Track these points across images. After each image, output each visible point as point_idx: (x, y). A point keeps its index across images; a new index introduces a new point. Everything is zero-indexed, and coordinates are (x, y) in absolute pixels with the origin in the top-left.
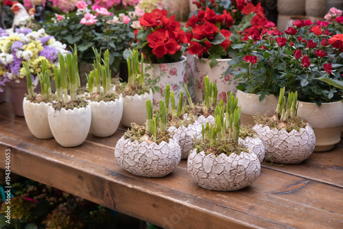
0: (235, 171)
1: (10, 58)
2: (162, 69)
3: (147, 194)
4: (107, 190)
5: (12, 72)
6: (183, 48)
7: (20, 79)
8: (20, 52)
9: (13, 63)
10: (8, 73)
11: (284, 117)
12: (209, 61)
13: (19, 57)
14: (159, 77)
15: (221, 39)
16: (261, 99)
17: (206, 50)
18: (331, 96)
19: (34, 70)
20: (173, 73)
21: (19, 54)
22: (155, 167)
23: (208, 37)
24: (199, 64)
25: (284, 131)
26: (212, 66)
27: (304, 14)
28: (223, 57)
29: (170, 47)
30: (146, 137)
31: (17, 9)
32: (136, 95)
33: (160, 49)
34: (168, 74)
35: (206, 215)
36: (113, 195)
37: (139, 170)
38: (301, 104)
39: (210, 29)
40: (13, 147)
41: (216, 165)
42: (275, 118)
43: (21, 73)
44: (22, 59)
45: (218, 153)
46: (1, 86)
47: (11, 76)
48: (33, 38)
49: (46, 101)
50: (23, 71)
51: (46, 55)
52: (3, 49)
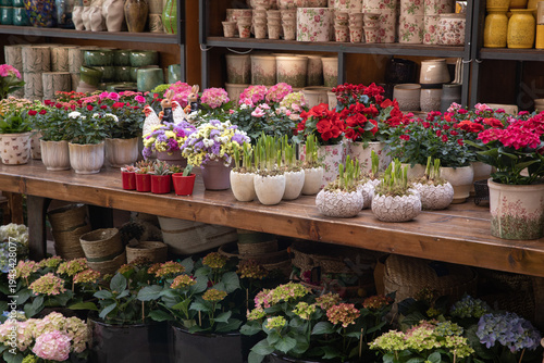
0: (406, 207)
1: (211, 142)
2: (327, 149)
3: (346, 225)
4: (313, 227)
5: (213, 152)
6: (343, 134)
7: (219, 158)
9: (214, 146)
10: (208, 154)
11: (431, 176)
12: (362, 144)
13: (218, 141)
14: (324, 156)
15: (371, 126)
16: (412, 167)
17: (359, 135)
18: (463, 161)
20: (335, 153)
21: (218, 139)
22: (348, 209)
23: (360, 124)
24: (352, 147)
25: (432, 186)
26: (364, 147)
27: (420, 109)
28: (373, 141)
29: (334, 132)
30: (339, 190)
31: (148, 111)
32: (313, 168)
33: (327, 133)
34: (331, 154)
35: (391, 232)
36: (318, 230)
37: (337, 212)
38: (442, 169)
39: (362, 118)
41: (394, 203)
42: (425, 178)
44: (221, 143)
45: (394, 195)
46: (202, 164)
47: (211, 156)
48: (225, 127)
49: (250, 172)
50: (222, 152)
51: (236, 139)
52: (205, 135)
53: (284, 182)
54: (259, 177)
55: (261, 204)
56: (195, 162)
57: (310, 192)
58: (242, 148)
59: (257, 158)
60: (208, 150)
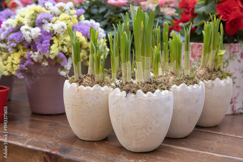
1: (36, 31)
2: (232, 50)
5: (39, 50)
7: (49, 60)
8: (50, 25)
9: (41, 39)
10: (31, 52)
13: (48, 31)
14: (227, 61)
19: (68, 49)
21: (47, 27)
32: (217, 79)
34: (239, 58)
40: (54, 152)
43: (52, 52)
44: (53, 34)
46: (21, 71)
47: (35, 56)
48: (62, 9)
49: (101, 83)
50: (55, 50)
51: (80, 30)
52: (25, 21)
53: (170, 105)
54: (119, 93)
55: (121, 148)
56: (9, 67)
57: (210, 122)
58: (89, 45)
59: (115, 60)
60: (31, 46)
